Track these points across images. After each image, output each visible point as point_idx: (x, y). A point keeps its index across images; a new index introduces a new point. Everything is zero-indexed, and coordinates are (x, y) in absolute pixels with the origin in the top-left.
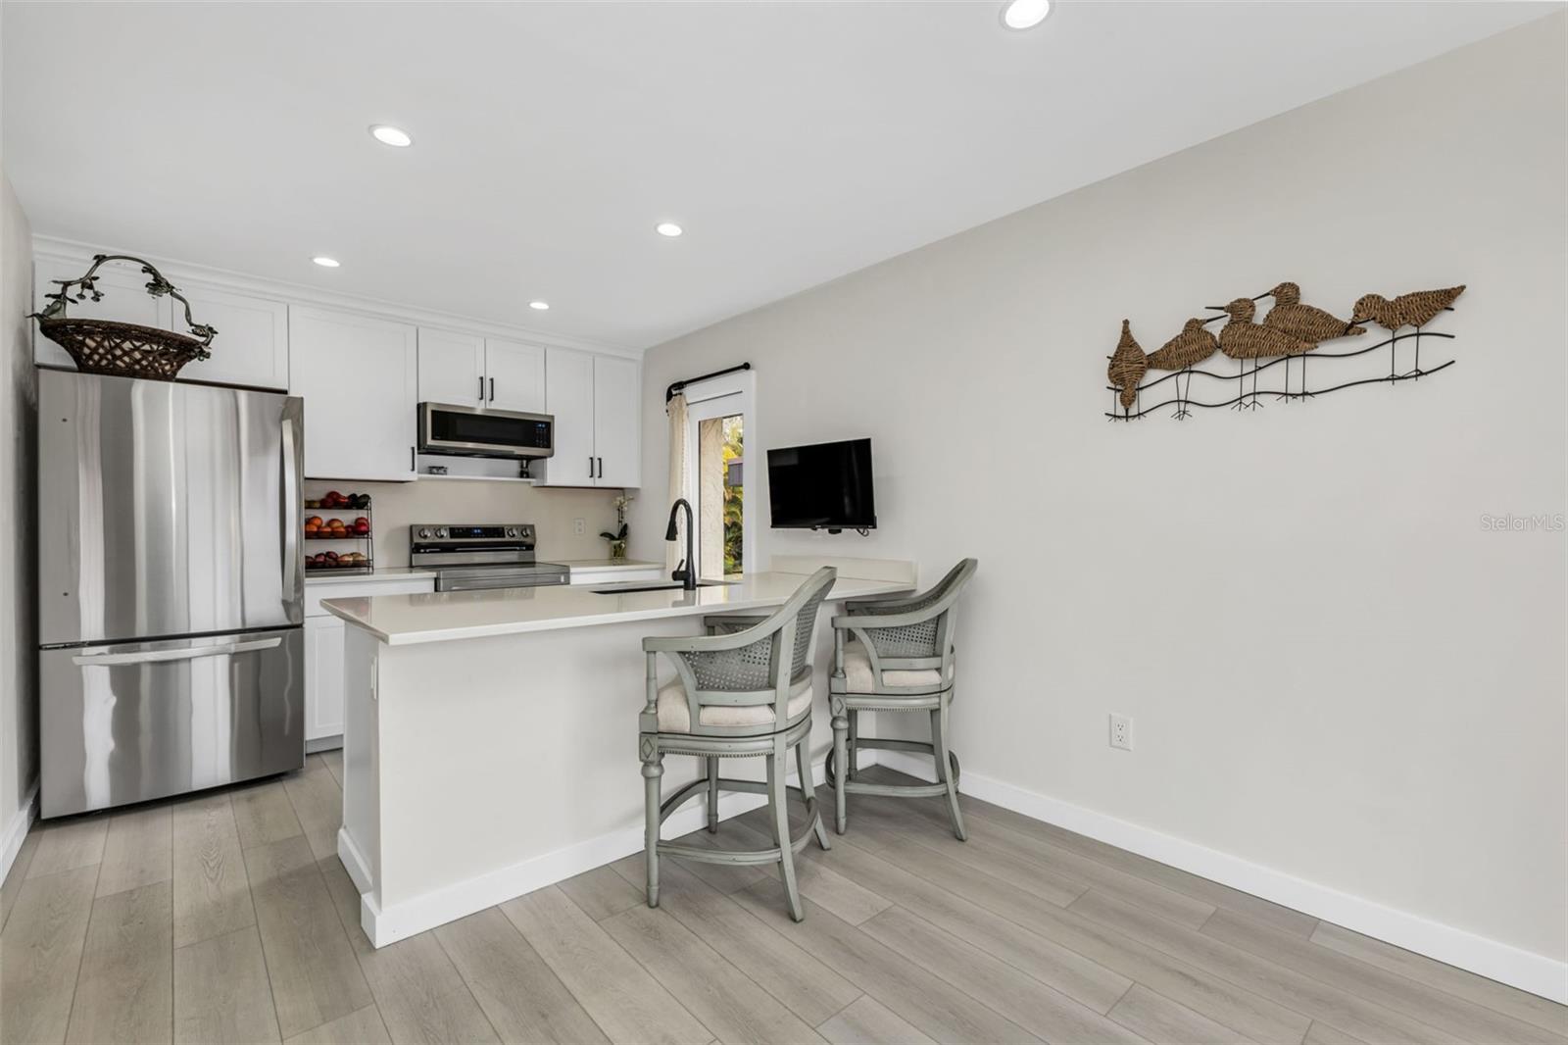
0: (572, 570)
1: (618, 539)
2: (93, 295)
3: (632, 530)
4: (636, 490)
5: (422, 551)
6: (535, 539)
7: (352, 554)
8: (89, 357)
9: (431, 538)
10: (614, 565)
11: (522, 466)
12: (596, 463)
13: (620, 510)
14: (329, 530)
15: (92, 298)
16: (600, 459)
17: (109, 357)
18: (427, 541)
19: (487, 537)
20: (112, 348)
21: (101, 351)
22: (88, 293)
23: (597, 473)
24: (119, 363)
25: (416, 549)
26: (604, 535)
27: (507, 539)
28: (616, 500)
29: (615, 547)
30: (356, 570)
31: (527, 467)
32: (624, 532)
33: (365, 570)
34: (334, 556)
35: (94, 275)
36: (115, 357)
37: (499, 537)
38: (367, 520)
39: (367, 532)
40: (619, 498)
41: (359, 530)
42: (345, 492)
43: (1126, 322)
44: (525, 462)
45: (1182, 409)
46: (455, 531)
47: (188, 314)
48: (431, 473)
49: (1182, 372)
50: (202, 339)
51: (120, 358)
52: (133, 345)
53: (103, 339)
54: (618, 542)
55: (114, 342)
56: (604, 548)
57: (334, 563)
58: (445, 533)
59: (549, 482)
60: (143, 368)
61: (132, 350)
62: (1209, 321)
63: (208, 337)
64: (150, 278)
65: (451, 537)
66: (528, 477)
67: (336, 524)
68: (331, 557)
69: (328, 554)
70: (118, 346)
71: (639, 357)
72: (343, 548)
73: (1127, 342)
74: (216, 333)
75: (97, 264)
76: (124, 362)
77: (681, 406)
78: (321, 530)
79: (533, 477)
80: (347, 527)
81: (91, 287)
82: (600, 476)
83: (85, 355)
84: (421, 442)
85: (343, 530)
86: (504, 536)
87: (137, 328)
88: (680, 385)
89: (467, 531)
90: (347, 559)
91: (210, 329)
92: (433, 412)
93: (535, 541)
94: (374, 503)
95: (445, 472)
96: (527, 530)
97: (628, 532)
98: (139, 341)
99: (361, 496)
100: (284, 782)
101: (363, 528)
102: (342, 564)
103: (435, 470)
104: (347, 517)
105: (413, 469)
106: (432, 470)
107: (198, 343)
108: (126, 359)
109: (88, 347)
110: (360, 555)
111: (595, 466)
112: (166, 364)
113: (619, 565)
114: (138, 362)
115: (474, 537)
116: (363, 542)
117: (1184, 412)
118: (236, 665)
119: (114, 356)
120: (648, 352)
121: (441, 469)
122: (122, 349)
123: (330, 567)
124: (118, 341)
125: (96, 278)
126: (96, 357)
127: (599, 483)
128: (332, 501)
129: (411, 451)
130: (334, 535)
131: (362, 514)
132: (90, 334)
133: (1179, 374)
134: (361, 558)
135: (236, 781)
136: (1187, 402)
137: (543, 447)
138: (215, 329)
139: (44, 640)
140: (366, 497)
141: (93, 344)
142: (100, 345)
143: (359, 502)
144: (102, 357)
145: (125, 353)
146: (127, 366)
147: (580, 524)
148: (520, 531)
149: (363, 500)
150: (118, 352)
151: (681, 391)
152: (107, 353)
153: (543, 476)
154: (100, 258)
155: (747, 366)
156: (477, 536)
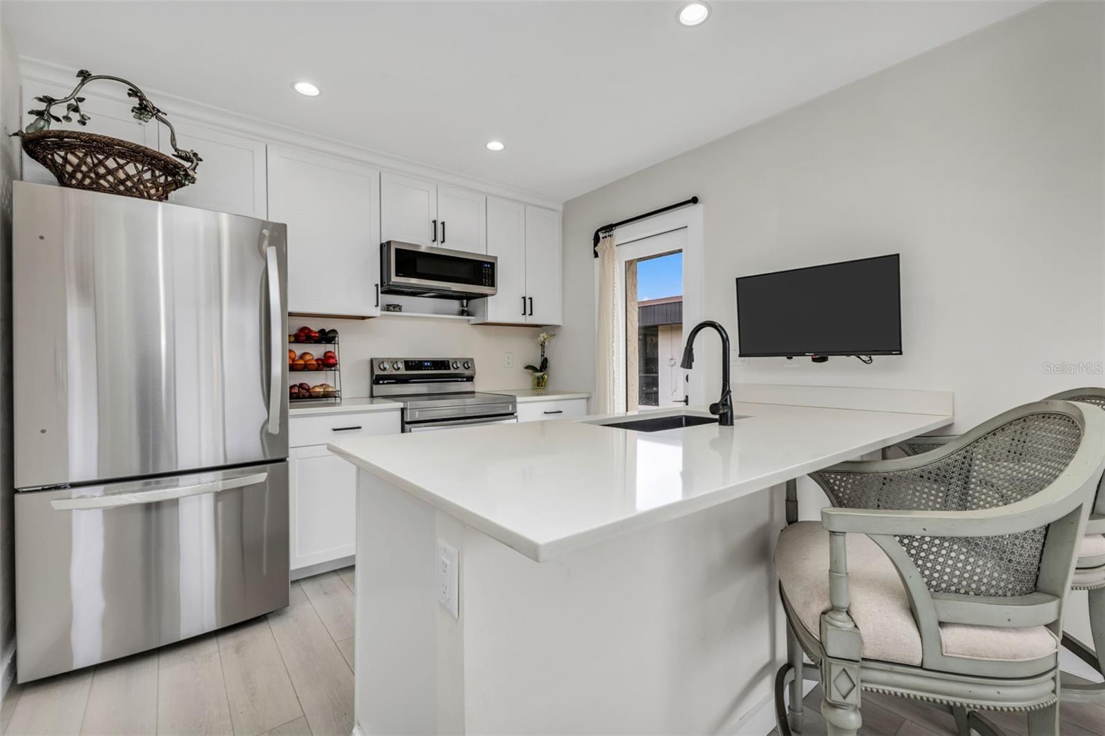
0: (519, 399)
1: (541, 371)
2: (79, 118)
3: (551, 363)
4: (558, 327)
5: (381, 382)
6: (474, 370)
7: (322, 385)
8: (72, 175)
9: (389, 371)
10: (538, 395)
11: (462, 305)
12: (528, 302)
13: (543, 345)
14: (302, 362)
15: (79, 121)
16: (531, 299)
17: (93, 175)
18: (385, 373)
19: (435, 369)
20: (95, 166)
21: (84, 168)
22: (74, 116)
23: (528, 311)
24: (102, 182)
25: (377, 380)
26: (528, 367)
27: (452, 371)
28: (539, 336)
29: (538, 379)
30: (324, 401)
31: (467, 306)
32: (544, 364)
33: (332, 400)
34: (307, 387)
35: (80, 95)
36: (99, 176)
37: (445, 369)
38: (334, 353)
39: (334, 365)
40: (541, 335)
41: (328, 363)
42: (315, 326)
44: (465, 301)
46: (409, 364)
47: (173, 139)
48: (388, 310)
50: (187, 164)
52: (118, 163)
53: (86, 155)
54: (542, 374)
55: (97, 158)
56: (527, 380)
57: (307, 394)
58: (401, 366)
59: (491, 319)
61: (116, 170)
63: (192, 162)
64: (135, 102)
65: (406, 370)
66: (468, 315)
67: (308, 357)
68: (304, 389)
69: (301, 386)
70: (101, 163)
71: (560, 208)
72: (314, 380)
74: (201, 160)
75: (83, 83)
76: (108, 181)
77: (611, 247)
78: (295, 363)
79: (473, 316)
80: (317, 360)
81: (76, 110)
82: (531, 314)
83: (67, 173)
84: (385, 280)
85: (315, 363)
86: (449, 369)
87: (121, 143)
88: (609, 228)
89: (419, 365)
90: (317, 390)
91: (195, 155)
92: (397, 250)
93: (475, 373)
94: (342, 338)
95: (400, 310)
96: (468, 363)
97: (548, 365)
98: (122, 158)
99: (329, 332)
100: (270, 621)
101: (332, 361)
102: (314, 394)
103: (393, 308)
104: (317, 351)
105: (377, 305)
106: (388, 308)
107: (183, 166)
108: (110, 178)
109: (71, 165)
110: (328, 386)
111: (527, 304)
112: (152, 188)
113: (542, 395)
115: (425, 370)
116: (330, 373)
118: (220, 504)
119: (97, 174)
120: (567, 205)
121: (397, 308)
122: (106, 167)
123: (304, 397)
124: (101, 157)
125: (81, 100)
126: (79, 176)
127: (530, 321)
128: (304, 336)
129: (375, 288)
130: (306, 368)
131: (329, 347)
132: (71, 148)
134: (330, 390)
135: (220, 627)
137: (488, 286)
138: (199, 156)
139: (18, 484)
140: (334, 331)
141: (75, 161)
142: (82, 161)
143: (327, 337)
144: (85, 176)
145: (110, 172)
146: (111, 186)
147: (508, 358)
148: (462, 363)
149: (331, 335)
150: (102, 171)
151: (611, 233)
152: (90, 170)
153: (485, 314)
154: (85, 76)
155: (695, 200)
156: (427, 368)
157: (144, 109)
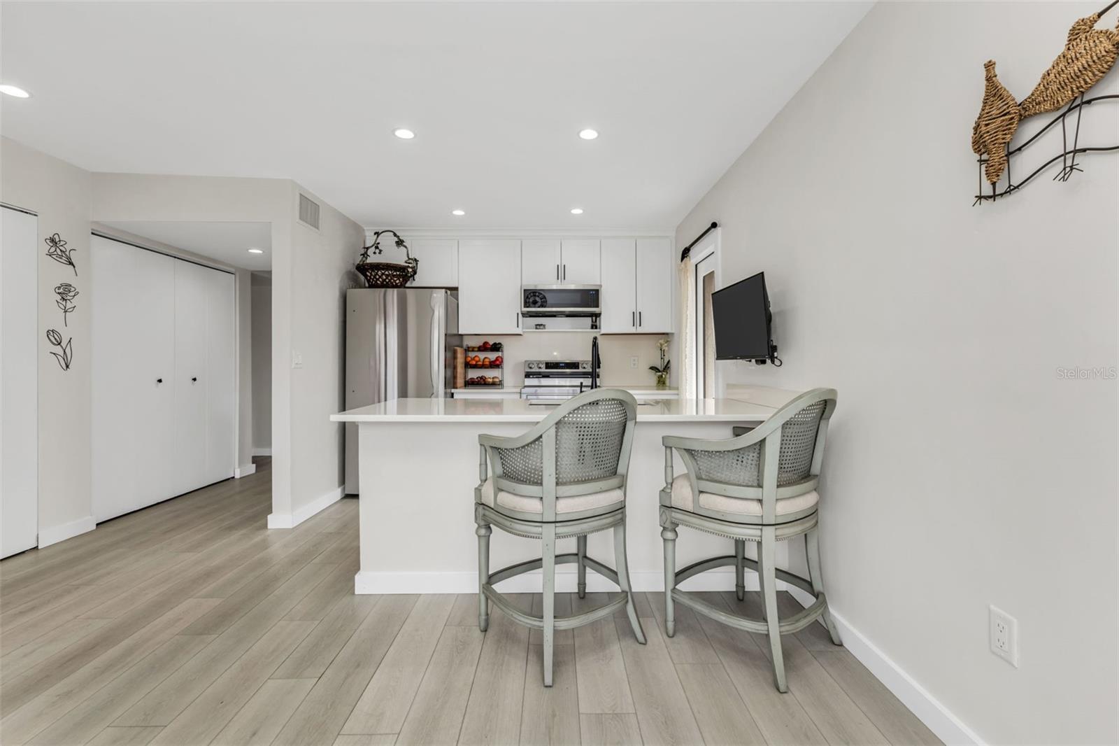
1: (663, 372)
2: (379, 251)
3: (673, 365)
4: (673, 334)
5: (530, 376)
6: (601, 370)
7: (493, 378)
9: (536, 370)
10: (659, 389)
11: (592, 321)
12: (637, 315)
13: (662, 350)
14: (483, 363)
16: (640, 313)
18: (533, 370)
19: (568, 368)
20: (375, 275)
22: (377, 251)
23: (638, 323)
24: (378, 282)
25: (527, 375)
26: (651, 368)
27: (581, 370)
28: (657, 342)
29: (660, 377)
30: (491, 387)
31: (596, 322)
32: (667, 368)
33: (499, 386)
34: (484, 378)
37: (575, 368)
38: (501, 358)
39: (501, 365)
40: (659, 341)
41: (496, 364)
42: (491, 341)
43: (989, 66)
44: (594, 318)
45: (1069, 163)
46: (548, 365)
47: (408, 254)
48: (536, 328)
49: (1070, 110)
50: (410, 265)
51: (378, 279)
54: (663, 374)
56: (652, 378)
57: (483, 383)
58: (543, 366)
59: (604, 331)
60: (387, 283)
61: (382, 275)
62: (1100, 15)
63: (414, 264)
64: (396, 239)
65: (546, 368)
66: (596, 328)
67: (486, 360)
68: (482, 379)
69: (481, 377)
72: (490, 374)
73: (994, 92)
75: (378, 237)
76: (380, 281)
79: (598, 328)
80: (491, 362)
81: (377, 248)
82: (642, 325)
85: (489, 363)
86: (578, 368)
88: (687, 250)
89: (555, 365)
90: (489, 380)
91: (416, 260)
92: (525, 290)
93: (602, 372)
94: (505, 348)
95: (545, 328)
97: (670, 367)
98: (383, 270)
99: (498, 344)
101: (500, 362)
102: (488, 383)
103: (538, 327)
104: (492, 356)
105: (519, 327)
106: (538, 326)
107: (408, 267)
110: (496, 378)
111: (637, 318)
113: (662, 390)
114: (385, 280)
115: (560, 369)
116: (499, 371)
117: (1072, 168)
121: (542, 326)
122: (379, 275)
123: (481, 384)
125: (378, 243)
127: (640, 330)
128: (485, 347)
129: (516, 315)
130: (483, 366)
131: (500, 354)
132: (367, 270)
133: (1064, 115)
134: (497, 380)
136: (1075, 151)
137: (598, 307)
138: (418, 259)
140: (501, 344)
143: (497, 347)
146: (381, 283)
147: (634, 360)
149: (499, 346)
150: (377, 277)
151: (689, 254)
154: (377, 234)
155: (714, 225)
156: (562, 368)
157: (400, 243)
